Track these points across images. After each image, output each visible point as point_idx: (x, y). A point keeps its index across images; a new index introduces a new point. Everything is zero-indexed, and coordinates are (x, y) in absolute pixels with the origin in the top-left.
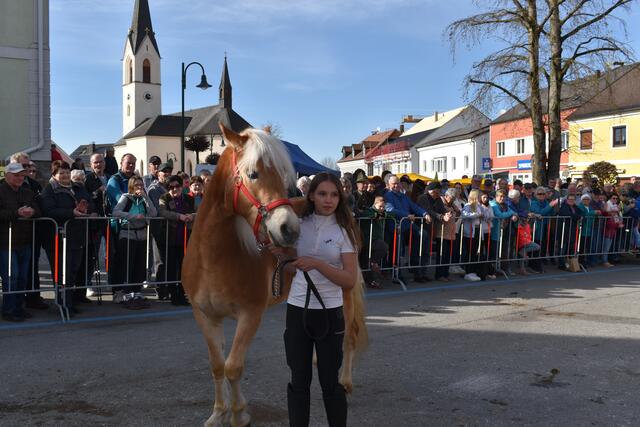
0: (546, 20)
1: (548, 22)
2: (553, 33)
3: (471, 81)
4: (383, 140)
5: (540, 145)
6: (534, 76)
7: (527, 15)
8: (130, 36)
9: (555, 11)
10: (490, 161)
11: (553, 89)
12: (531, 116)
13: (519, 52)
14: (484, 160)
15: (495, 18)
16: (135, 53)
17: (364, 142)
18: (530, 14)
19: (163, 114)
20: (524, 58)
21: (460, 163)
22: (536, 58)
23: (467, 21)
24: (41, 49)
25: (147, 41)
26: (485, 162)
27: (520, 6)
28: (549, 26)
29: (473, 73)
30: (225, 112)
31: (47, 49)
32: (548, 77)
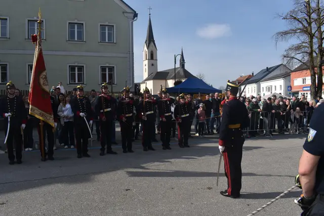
0: (315, 32)
1: (317, 32)
2: (319, 37)
3: (285, 57)
4: (245, 79)
5: (313, 81)
6: (311, 54)
7: (307, 30)
8: (146, 42)
9: (319, 28)
10: (291, 87)
11: (319, 59)
12: (309, 69)
13: (304, 44)
14: (288, 87)
15: (294, 31)
16: (148, 49)
17: (237, 80)
18: (309, 30)
19: (159, 71)
20: (307, 47)
21: (278, 88)
22: (311, 47)
23: (282, 33)
24: (131, 54)
25: (152, 44)
26: (289, 87)
27: (304, 26)
28: (317, 34)
29: (285, 53)
30: (182, 69)
31: (133, 53)
32: (317, 54)
